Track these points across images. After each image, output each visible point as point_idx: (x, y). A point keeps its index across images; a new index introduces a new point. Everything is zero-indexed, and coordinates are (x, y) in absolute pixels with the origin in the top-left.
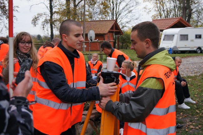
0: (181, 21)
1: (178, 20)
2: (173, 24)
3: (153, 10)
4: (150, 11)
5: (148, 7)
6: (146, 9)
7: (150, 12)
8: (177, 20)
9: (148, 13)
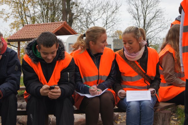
0: (65, 27)
1: (62, 26)
2: (55, 30)
3: (12, 15)
4: (9, 17)
5: (5, 12)
6: (2, 15)
7: (8, 19)
8: (60, 25)
9: (6, 20)
